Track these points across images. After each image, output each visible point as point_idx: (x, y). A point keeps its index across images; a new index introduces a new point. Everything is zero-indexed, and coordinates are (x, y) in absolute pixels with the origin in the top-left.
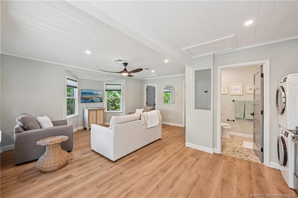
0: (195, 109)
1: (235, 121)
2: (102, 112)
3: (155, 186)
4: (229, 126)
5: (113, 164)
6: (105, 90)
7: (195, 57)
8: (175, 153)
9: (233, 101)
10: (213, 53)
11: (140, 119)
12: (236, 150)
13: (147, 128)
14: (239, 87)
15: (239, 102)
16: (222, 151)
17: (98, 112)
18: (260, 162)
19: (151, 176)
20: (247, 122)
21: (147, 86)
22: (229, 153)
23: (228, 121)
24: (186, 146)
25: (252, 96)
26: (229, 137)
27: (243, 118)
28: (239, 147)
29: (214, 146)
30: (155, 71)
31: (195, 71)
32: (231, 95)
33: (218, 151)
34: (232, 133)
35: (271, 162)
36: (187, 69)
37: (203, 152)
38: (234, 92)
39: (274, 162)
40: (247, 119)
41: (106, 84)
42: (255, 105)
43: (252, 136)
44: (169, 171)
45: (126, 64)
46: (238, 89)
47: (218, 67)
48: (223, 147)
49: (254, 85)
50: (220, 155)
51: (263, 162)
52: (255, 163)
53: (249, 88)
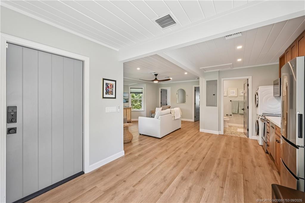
0: (207, 106)
1: (232, 115)
2: (130, 110)
3: (191, 146)
4: (228, 118)
5: (160, 140)
6: (130, 93)
7: (207, 71)
8: (195, 135)
9: (231, 101)
10: (218, 70)
11: (171, 113)
12: (233, 133)
13: (175, 120)
14: (235, 91)
15: (235, 101)
16: (224, 133)
17: (128, 110)
18: (247, 137)
19: (186, 143)
20: (240, 115)
21: (161, 89)
22: (228, 134)
23: (227, 116)
24: (200, 131)
25: (243, 97)
26: (228, 127)
27: (237, 113)
28: (235, 131)
29: (219, 130)
30: (173, 78)
31: (207, 81)
32: (229, 97)
33: (222, 132)
34: (230, 124)
35: (253, 136)
36: (201, 79)
37: (212, 134)
38: (231, 94)
39: (254, 136)
40: (240, 114)
41: (131, 88)
42: (245, 104)
43: (243, 125)
44: (196, 141)
45: (156, 75)
46: (234, 92)
47: (222, 79)
48: (225, 131)
49: (244, 90)
50: (223, 135)
51: (248, 137)
52: (243, 138)
53: (242, 92)
